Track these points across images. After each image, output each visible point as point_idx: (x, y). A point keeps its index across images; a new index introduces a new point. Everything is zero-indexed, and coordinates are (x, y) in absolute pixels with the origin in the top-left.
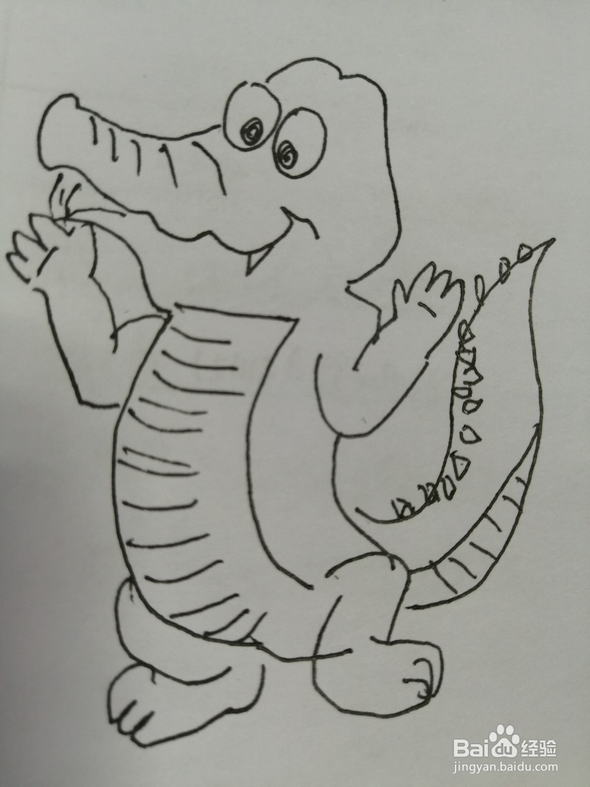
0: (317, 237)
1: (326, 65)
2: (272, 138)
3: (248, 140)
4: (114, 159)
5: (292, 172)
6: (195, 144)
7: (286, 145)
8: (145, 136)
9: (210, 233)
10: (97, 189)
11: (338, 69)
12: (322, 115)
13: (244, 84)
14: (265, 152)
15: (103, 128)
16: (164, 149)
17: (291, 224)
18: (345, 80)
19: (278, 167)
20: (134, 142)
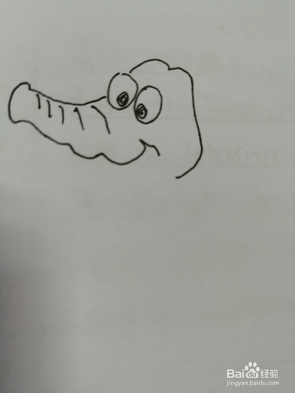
0: (159, 155)
1: (161, 63)
2: (133, 103)
3: (121, 104)
4: (50, 116)
5: (145, 120)
6: (93, 107)
7: (141, 106)
8: (66, 103)
9: (102, 154)
10: (41, 132)
11: (168, 65)
12: (160, 90)
13: (118, 74)
14: (130, 110)
15: (43, 100)
16: (76, 110)
17: (145, 148)
18: (171, 71)
19: (137, 118)
20: (60, 107)
